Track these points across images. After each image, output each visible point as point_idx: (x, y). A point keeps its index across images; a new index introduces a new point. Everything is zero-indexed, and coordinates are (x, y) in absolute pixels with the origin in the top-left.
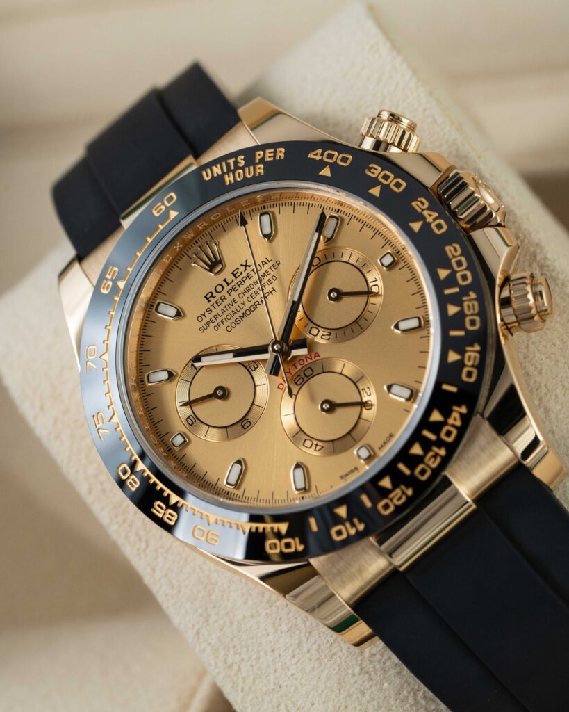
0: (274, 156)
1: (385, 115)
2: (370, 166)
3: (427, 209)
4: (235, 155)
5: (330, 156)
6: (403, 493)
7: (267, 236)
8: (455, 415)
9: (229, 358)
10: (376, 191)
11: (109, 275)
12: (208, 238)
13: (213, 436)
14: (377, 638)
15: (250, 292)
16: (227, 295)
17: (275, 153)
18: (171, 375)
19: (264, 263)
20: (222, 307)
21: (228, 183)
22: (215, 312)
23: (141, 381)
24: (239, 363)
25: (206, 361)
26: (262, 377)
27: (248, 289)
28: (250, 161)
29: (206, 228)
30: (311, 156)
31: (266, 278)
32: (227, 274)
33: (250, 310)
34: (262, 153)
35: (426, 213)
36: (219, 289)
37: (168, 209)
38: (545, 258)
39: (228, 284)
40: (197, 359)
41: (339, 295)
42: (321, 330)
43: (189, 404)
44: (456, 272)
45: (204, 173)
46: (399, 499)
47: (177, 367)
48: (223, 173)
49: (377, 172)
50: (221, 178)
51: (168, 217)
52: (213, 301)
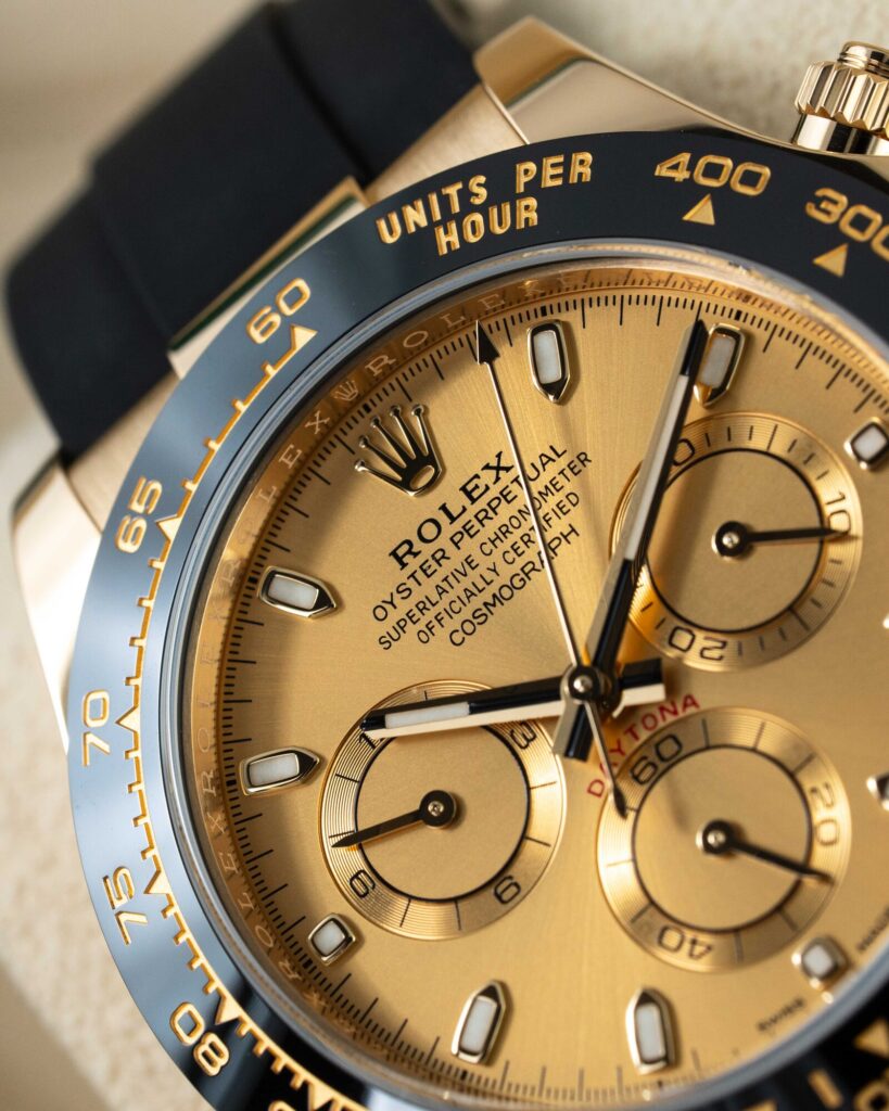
0: (566, 175)
1: (859, 57)
2: (820, 193)
4: (462, 173)
5: (713, 171)
7: (549, 388)
9: (459, 717)
10: (834, 261)
11: (139, 501)
12: (396, 396)
13: (424, 923)
15: (511, 539)
16: (450, 549)
17: (567, 165)
18: (309, 766)
19: (546, 460)
20: (437, 579)
21: (444, 251)
22: (418, 594)
23: (227, 782)
24: (488, 728)
25: (398, 725)
26: (545, 763)
27: (505, 531)
28: (502, 191)
29: (389, 371)
30: (662, 171)
31: (552, 500)
32: (449, 492)
33: (512, 587)
34: (532, 166)
36: (429, 531)
37: (289, 324)
39: (453, 519)
40: (375, 719)
41: (747, 540)
42: (700, 635)
43: (356, 839)
45: (382, 225)
47: (323, 743)
48: (432, 224)
49: (836, 211)
50: (426, 235)
51: (290, 345)
52: (413, 563)
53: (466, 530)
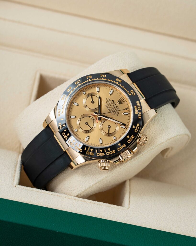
0: (139, 116)
2: (134, 136)
4: (141, 108)
5: (137, 128)
6: (66, 138)
8: (80, 150)
10: (128, 137)
11: (120, 81)
12: (125, 101)
13: (84, 100)
16: (113, 105)
19: (118, 112)
21: (135, 106)
22: (109, 102)
25: (100, 99)
27: (113, 109)
28: (139, 111)
31: (115, 113)
33: (109, 109)
34: (141, 114)
35: (122, 147)
36: (114, 103)
37: (132, 93)
39: (115, 105)
41: (109, 127)
42: (102, 123)
44: (109, 152)
45: (138, 101)
48: (137, 105)
49: (132, 137)
51: (129, 93)
52: (112, 102)
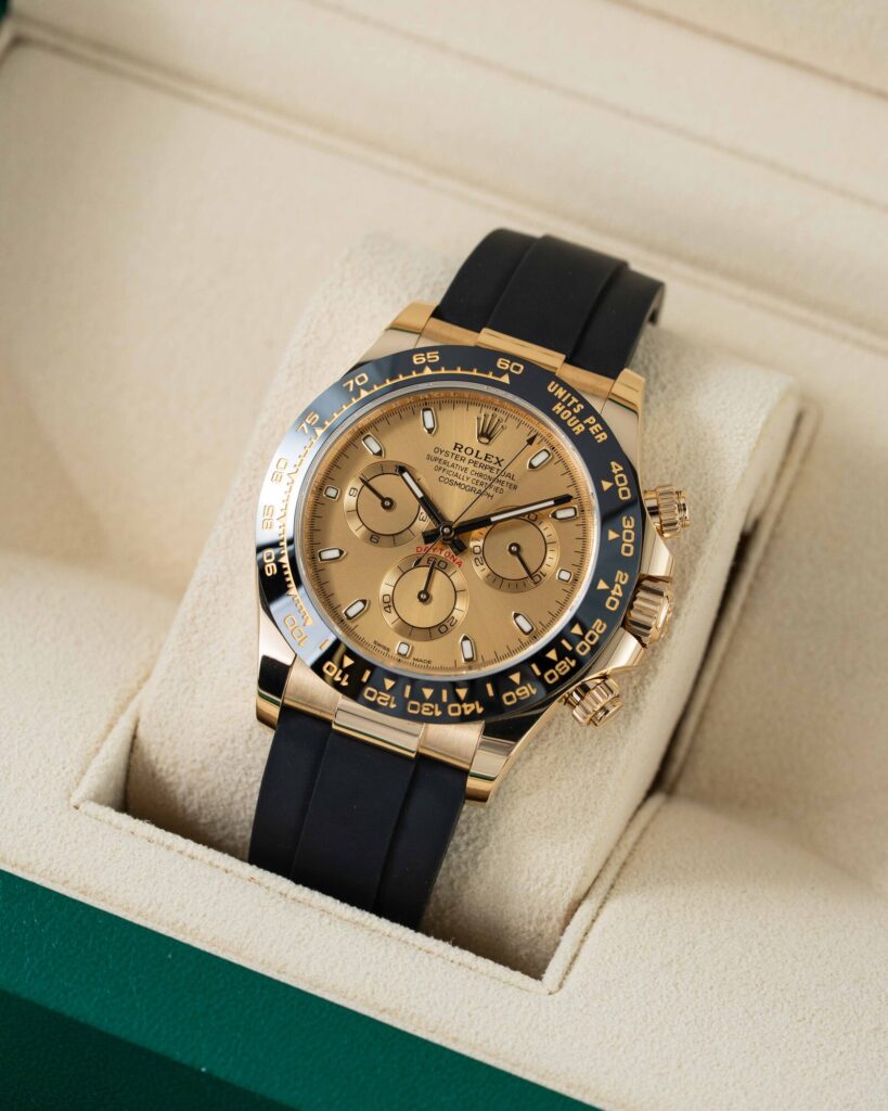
0: (597, 434)
2: (631, 518)
3: (622, 586)
4: (581, 399)
5: (621, 480)
6: (389, 701)
7: (531, 466)
8: (472, 706)
10: (612, 535)
11: (430, 355)
14: (274, 732)
15: (481, 479)
16: (467, 461)
17: (600, 432)
18: (380, 454)
19: (508, 475)
20: (456, 462)
21: (554, 409)
22: (448, 459)
23: (362, 432)
25: (406, 475)
27: (481, 475)
28: (581, 416)
30: (613, 464)
31: (497, 485)
32: (484, 450)
33: (465, 488)
34: (594, 421)
35: (617, 586)
36: (469, 451)
37: (508, 371)
38: (649, 683)
41: (516, 553)
42: (481, 555)
43: (365, 483)
44: (584, 639)
45: (553, 383)
46: (382, 701)
47: (389, 455)
48: (560, 400)
49: (628, 526)
50: (556, 400)
51: (500, 376)
52: (457, 452)
53: (475, 463)
